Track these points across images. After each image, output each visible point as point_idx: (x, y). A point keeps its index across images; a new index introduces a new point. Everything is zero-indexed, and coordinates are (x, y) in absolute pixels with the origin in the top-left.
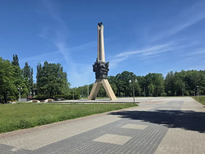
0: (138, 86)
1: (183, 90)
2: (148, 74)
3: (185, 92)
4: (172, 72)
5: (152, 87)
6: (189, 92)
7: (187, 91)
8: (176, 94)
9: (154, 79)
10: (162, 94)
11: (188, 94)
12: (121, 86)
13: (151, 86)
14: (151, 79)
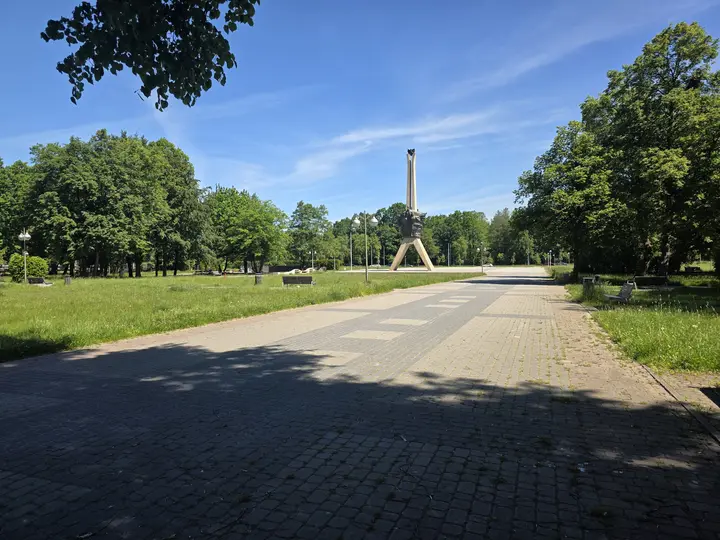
0: (432, 240)
1: (528, 252)
2: (453, 213)
3: (533, 257)
4: (506, 209)
5: (462, 244)
6: (541, 257)
7: (538, 255)
8: (513, 260)
9: (466, 226)
10: (484, 259)
11: (539, 260)
12: (390, 241)
13: (460, 242)
14: (460, 227)
